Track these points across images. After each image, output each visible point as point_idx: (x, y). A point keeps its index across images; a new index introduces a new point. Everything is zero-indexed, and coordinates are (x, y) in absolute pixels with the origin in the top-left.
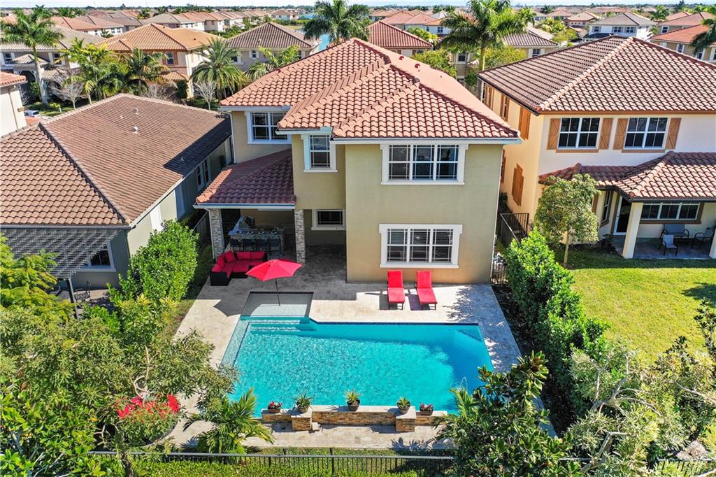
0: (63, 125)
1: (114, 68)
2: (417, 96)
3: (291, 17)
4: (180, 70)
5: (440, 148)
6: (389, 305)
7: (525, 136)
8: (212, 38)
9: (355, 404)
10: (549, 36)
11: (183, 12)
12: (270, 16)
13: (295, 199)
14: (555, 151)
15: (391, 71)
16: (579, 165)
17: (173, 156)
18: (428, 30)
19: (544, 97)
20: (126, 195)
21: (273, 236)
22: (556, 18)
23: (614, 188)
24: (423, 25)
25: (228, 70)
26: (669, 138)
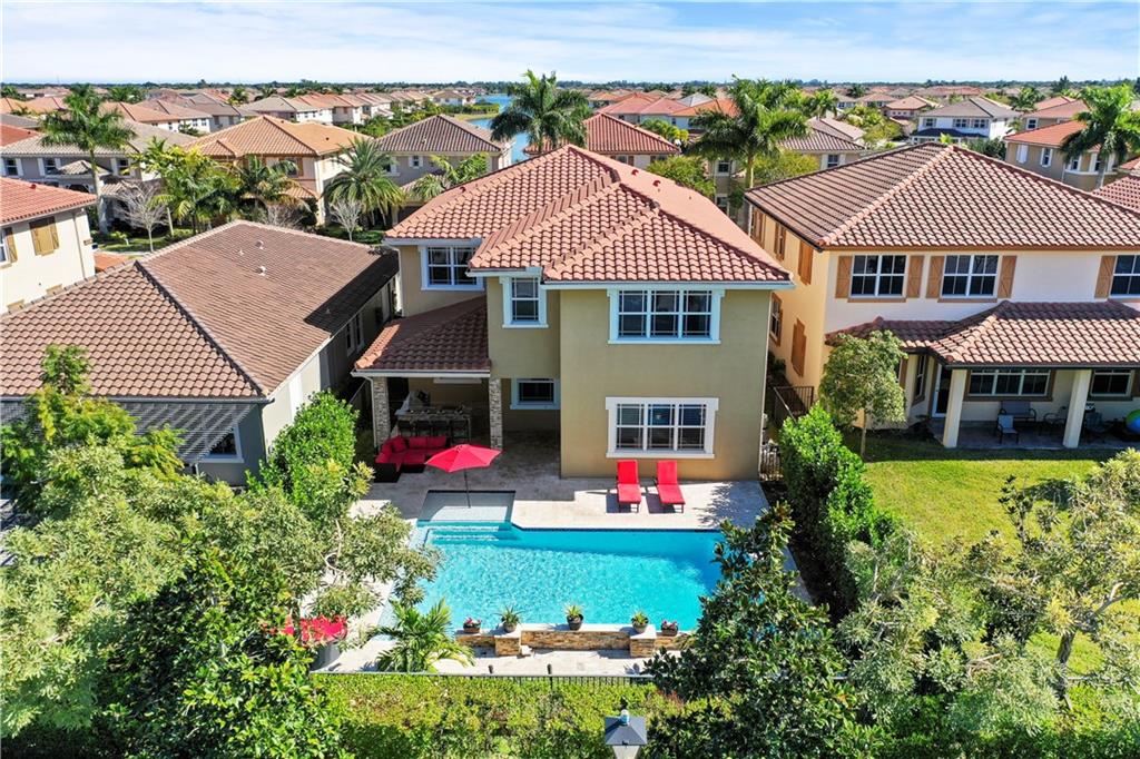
0: (166, 264)
1: (218, 183)
2: (656, 226)
3: (464, 101)
4: (307, 184)
5: (688, 294)
6: (618, 506)
7: (807, 279)
8: (355, 138)
9: (577, 620)
10: (856, 133)
11: (300, 94)
12: (431, 99)
13: (490, 364)
14: (846, 300)
15: (620, 192)
16: (879, 319)
17: (315, 307)
18: (674, 123)
19: (829, 227)
20: (258, 358)
21: (457, 416)
22: (871, 105)
23: (928, 351)
24: (666, 115)
25: (378, 185)
26: (1001, 282)
